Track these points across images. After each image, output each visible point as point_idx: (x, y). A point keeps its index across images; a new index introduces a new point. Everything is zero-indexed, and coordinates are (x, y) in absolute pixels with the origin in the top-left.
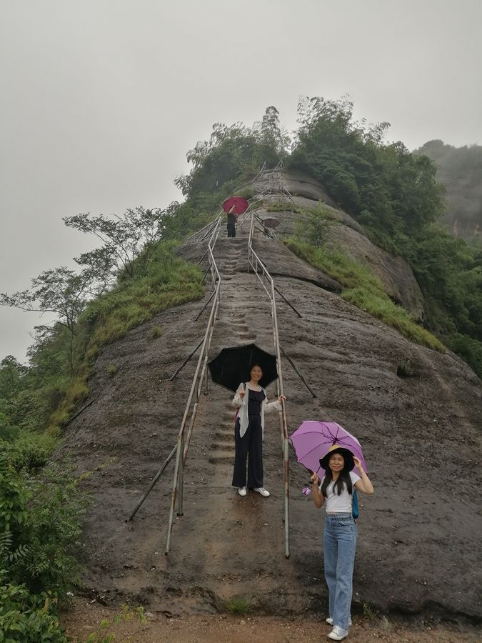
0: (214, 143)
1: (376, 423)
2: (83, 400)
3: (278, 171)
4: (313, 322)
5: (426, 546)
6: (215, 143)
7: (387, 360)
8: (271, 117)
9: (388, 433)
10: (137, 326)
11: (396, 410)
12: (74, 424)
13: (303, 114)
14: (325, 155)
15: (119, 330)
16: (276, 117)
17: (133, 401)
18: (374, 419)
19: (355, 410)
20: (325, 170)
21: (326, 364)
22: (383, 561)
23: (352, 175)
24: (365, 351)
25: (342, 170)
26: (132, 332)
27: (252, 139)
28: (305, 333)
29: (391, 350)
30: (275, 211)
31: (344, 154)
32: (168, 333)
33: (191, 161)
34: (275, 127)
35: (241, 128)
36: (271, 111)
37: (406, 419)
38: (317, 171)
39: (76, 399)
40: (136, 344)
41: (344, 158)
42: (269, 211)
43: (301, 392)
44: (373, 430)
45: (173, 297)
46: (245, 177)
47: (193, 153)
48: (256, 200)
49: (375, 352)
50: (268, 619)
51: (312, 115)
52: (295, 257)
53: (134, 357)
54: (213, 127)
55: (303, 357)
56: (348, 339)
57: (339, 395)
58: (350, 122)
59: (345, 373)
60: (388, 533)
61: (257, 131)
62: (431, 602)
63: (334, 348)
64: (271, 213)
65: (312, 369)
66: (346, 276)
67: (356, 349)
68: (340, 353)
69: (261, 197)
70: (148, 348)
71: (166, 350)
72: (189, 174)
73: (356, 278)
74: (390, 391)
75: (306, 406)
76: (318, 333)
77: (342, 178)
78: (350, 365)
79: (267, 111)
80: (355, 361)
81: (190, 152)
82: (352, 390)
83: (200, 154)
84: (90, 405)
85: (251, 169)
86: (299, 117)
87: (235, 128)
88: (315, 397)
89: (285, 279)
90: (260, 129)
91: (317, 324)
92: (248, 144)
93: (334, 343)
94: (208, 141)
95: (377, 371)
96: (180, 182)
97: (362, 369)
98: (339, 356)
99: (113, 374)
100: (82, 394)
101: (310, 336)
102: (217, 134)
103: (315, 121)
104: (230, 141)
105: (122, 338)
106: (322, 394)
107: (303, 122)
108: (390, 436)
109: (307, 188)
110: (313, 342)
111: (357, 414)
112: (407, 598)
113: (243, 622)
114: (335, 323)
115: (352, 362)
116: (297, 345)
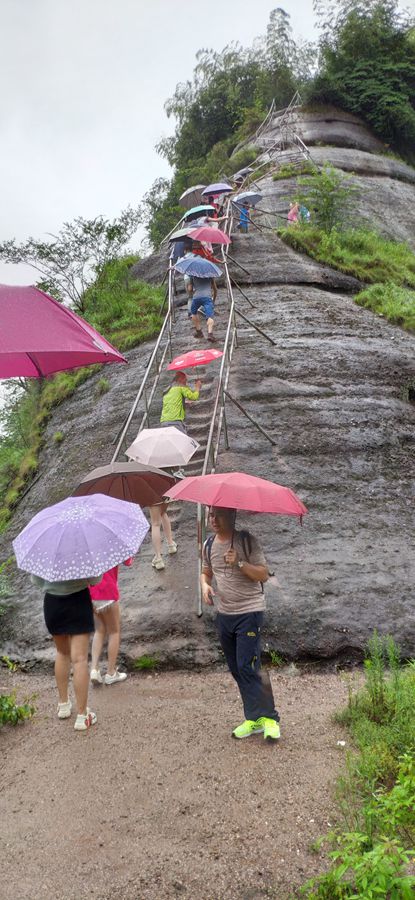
0: (200, 82)
1: (351, 467)
2: (33, 475)
3: (293, 111)
4: (290, 348)
5: (361, 595)
6: (203, 81)
7: (389, 384)
8: (280, 24)
9: (366, 477)
10: (86, 380)
11: (386, 447)
12: (23, 504)
13: (322, 14)
14: (360, 73)
15: (66, 387)
16: (287, 23)
17: (76, 472)
18: (349, 462)
19: (325, 454)
20: (362, 96)
21: (297, 401)
22: (300, 613)
23: (404, 97)
24: (357, 377)
25: (389, 90)
26: (80, 389)
27: (254, 65)
28: (275, 366)
29: (397, 369)
30: (285, 178)
31: (390, 66)
32: (117, 386)
33: (172, 115)
34: (288, 41)
35: (237, 50)
36: (278, 16)
37: (397, 457)
38: (351, 99)
39: (25, 476)
40: (84, 402)
41: (391, 72)
42: (276, 179)
43: (259, 441)
44: (344, 475)
45: (125, 337)
46: (248, 128)
47: (173, 102)
48: (259, 164)
49: (371, 376)
50: (174, 673)
51: (336, 12)
52: (291, 254)
53: (81, 419)
54: (197, 56)
55: (268, 397)
56: (334, 364)
57: (305, 439)
58: (397, 11)
59: (320, 410)
60: (318, 585)
61: (261, 51)
62: (348, 647)
63: (313, 380)
64: (279, 182)
65: (276, 411)
66: (369, 266)
67: (343, 376)
68: (319, 385)
69: (266, 158)
70: (94, 408)
71: (111, 408)
72: (174, 135)
73: (385, 266)
74: (383, 424)
75: (263, 456)
76: (292, 363)
77: (389, 104)
78: (330, 399)
79: (272, 17)
80: (338, 391)
81: (169, 101)
82: (325, 430)
83: (183, 101)
84: (38, 480)
85: (253, 115)
86: (318, 19)
87: (229, 51)
88: (274, 444)
89: (275, 288)
90: (264, 47)
91: (294, 351)
92: (248, 74)
93: (313, 372)
94: (192, 80)
95: (369, 400)
96: (162, 147)
97: (348, 400)
98: (317, 388)
99: (60, 442)
100: (30, 468)
101: (281, 368)
102: (204, 67)
103: (342, 21)
104: (222, 75)
105: (70, 396)
106: (283, 439)
107: (324, 27)
108: (367, 481)
109: (338, 130)
110: (284, 376)
111: (327, 458)
112: (321, 644)
113: (150, 677)
114: (321, 345)
115: (335, 394)
116: (263, 382)
